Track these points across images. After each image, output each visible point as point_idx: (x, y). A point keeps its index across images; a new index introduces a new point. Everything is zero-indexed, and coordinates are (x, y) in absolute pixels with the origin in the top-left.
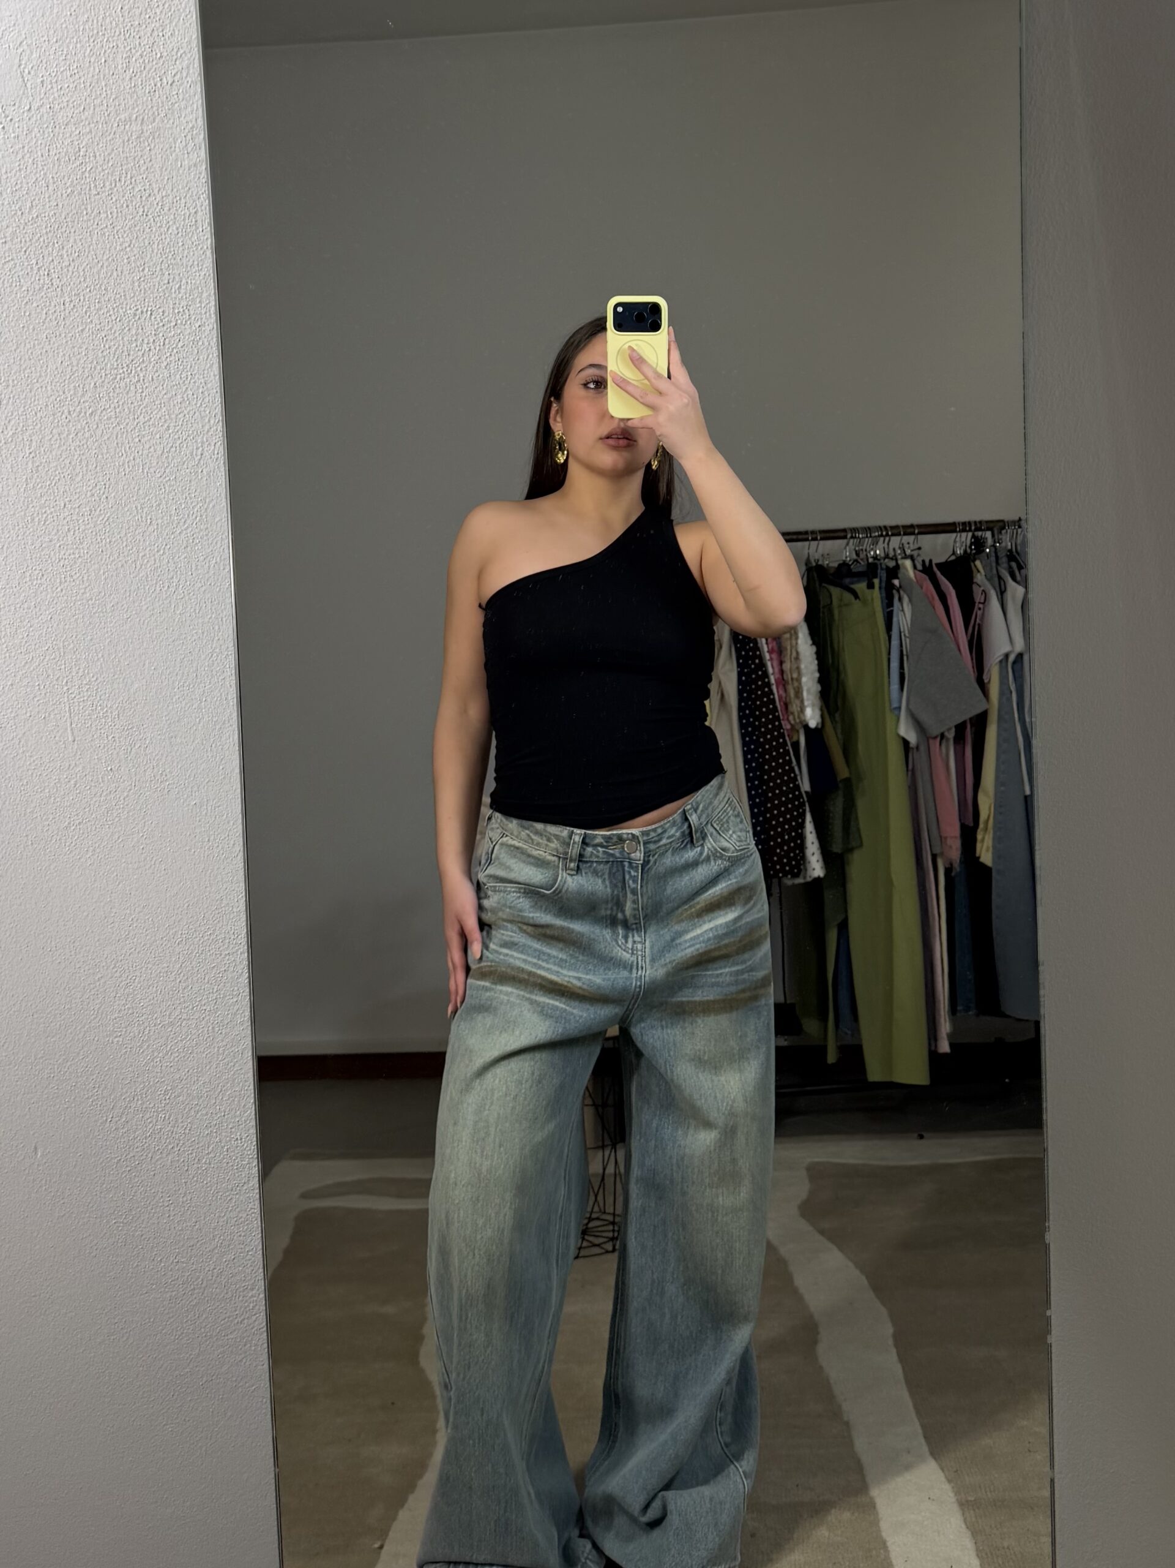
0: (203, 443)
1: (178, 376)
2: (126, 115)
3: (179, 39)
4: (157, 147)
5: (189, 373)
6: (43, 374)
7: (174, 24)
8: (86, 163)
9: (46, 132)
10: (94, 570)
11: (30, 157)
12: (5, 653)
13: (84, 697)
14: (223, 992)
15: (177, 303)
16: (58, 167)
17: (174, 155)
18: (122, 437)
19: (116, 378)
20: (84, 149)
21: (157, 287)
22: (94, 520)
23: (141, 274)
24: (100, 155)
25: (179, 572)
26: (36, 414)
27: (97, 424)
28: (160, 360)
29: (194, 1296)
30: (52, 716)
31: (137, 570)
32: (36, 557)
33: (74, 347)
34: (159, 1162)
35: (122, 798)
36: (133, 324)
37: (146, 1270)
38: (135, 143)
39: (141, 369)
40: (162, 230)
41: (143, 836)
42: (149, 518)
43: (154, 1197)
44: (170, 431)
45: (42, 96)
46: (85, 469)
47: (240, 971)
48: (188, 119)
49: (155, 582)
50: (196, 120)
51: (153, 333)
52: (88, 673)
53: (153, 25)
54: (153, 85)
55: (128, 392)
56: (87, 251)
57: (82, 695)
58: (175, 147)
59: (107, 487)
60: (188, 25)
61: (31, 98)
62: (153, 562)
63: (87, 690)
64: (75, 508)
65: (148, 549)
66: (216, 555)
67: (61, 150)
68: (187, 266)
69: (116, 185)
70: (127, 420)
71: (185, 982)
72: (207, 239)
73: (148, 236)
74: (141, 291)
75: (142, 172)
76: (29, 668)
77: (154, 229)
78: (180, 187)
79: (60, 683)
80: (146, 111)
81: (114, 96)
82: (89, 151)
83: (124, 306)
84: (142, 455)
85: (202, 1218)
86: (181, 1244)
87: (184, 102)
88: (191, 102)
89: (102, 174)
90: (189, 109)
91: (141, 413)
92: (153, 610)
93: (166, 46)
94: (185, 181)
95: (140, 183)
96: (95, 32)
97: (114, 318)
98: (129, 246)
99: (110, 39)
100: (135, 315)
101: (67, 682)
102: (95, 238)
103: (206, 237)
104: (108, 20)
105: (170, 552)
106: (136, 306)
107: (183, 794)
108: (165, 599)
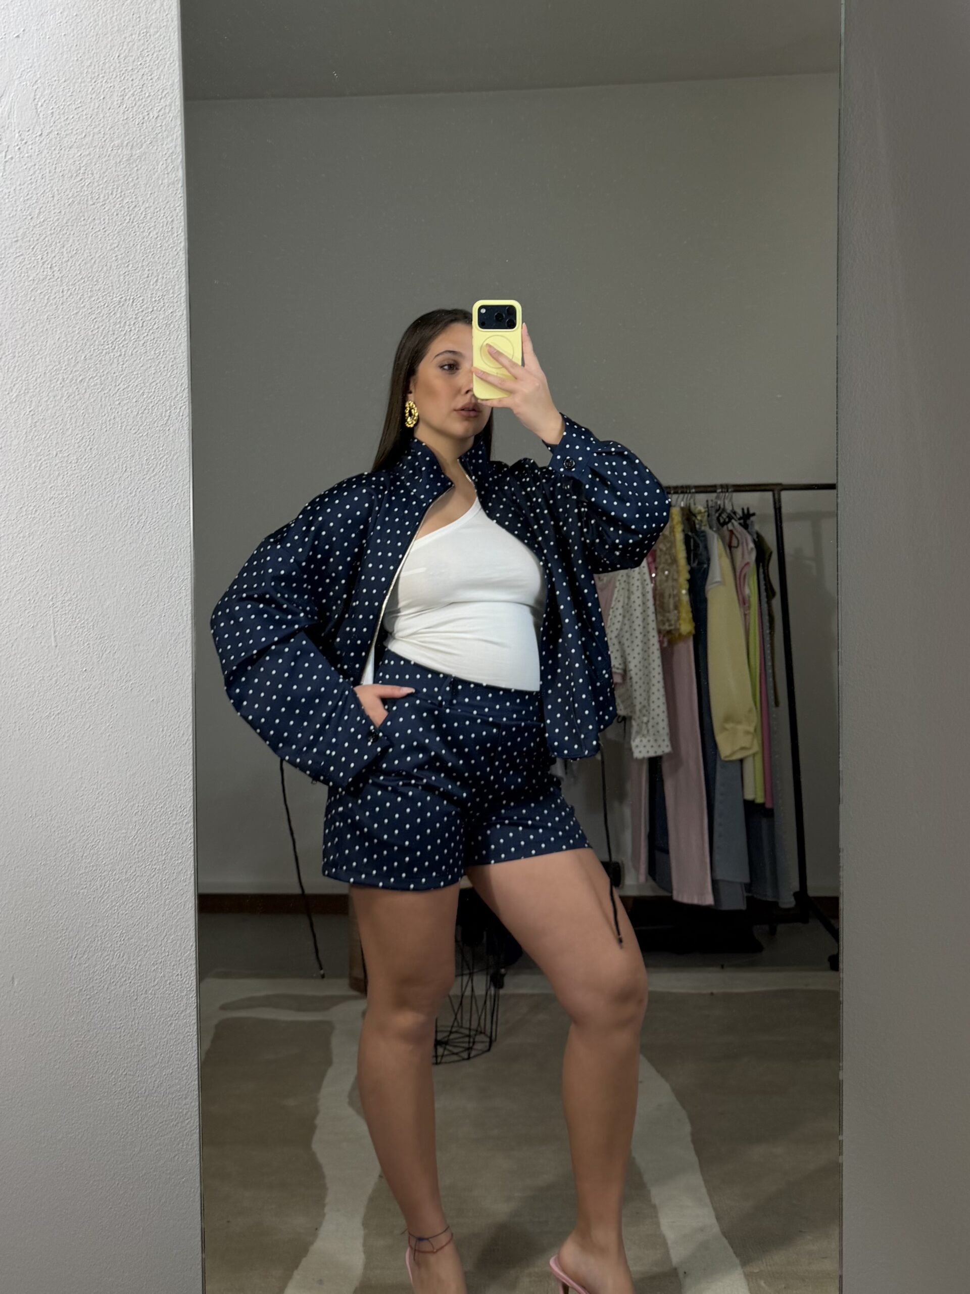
0: (171, 406)
1: (153, 352)
2: (120, 141)
3: (164, 82)
4: (143, 168)
6: (44, 348)
7: (160, 69)
8: (85, 179)
9: (54, 153)
10: (78, 507)
11: (39, 173)
12: (3, 573)
13: (66, 610)
14: (170, 854)
16: (63, 181)
17: (156, 174)
18: (105, 400)
19: (102, 353)
20: (84, 168)
21: (138, 279)
22: (79, 467)
23: (127, 269)
24: (97, 173)
25: (146, 511)
26: (36, 380)
27: (86, 389)
28: (138, 339)
29: (138, 1103)
30: (39, 626)
31: (113, 508)
32: (31, 496)
33: (69, 327)
34: (113, 992)
35: (93, 694)
36: (118, 310)
37: (100, 1080)
38: (125, 165)
40: (145, 234)
41: (109, 725)
42: (124, 466)
43: (109, 1021)
44: (145, 396)
45: (52, 124)
46: (74, 425)
47: (185, 838)
48: (169, 146)
49: (127, 518)
50: (175, 147)
51: (134, 317)
52: (70, 592)
53: (144, 71)
54: (141, 118)
55: (111, 364)
56: (83, 249)
57: (64, 609)
58: (158, 169)
59: (92, 440)
60: (171, 71)
61: (42, 126)
62: (126, 502)
63: (69, 605)
64: (64, 457)
65: (123, 492)
66: (178, 497)
67: (65, 168)
69: (108, 197)
70: (110, 387)
71: (139, 845)
72: (180, 243)
73: (133, 239)
74: (125, 282)
76: (22, 586)
77: (138, 233)
78: (161, 200)
79: (47, 599)
80: (135, 139)
81: (109, 127)
82: (88, 169)
83: (111, 294)
84: (121, 414)
85: (147, 1038)
86: (129, 1059)
87: (167, 132)
88: (172, 133)
89: (97, 188)
90: (170, 139)
91: (121, 382)
92: (125, 541)
93: (153, 87)
94: (165, 196)
95: (128, 196)
96: (96, 74)
97: (103, 304)
98: (117, 247)
99: (109, 81)
100: (120, 302)
101: (52, 598)
102: (90, 239)
103: (179, 241)
104: (107, 65)
105: (141, 494)
106: (121, 295)
107: (143, 693)
108: (135, 533)
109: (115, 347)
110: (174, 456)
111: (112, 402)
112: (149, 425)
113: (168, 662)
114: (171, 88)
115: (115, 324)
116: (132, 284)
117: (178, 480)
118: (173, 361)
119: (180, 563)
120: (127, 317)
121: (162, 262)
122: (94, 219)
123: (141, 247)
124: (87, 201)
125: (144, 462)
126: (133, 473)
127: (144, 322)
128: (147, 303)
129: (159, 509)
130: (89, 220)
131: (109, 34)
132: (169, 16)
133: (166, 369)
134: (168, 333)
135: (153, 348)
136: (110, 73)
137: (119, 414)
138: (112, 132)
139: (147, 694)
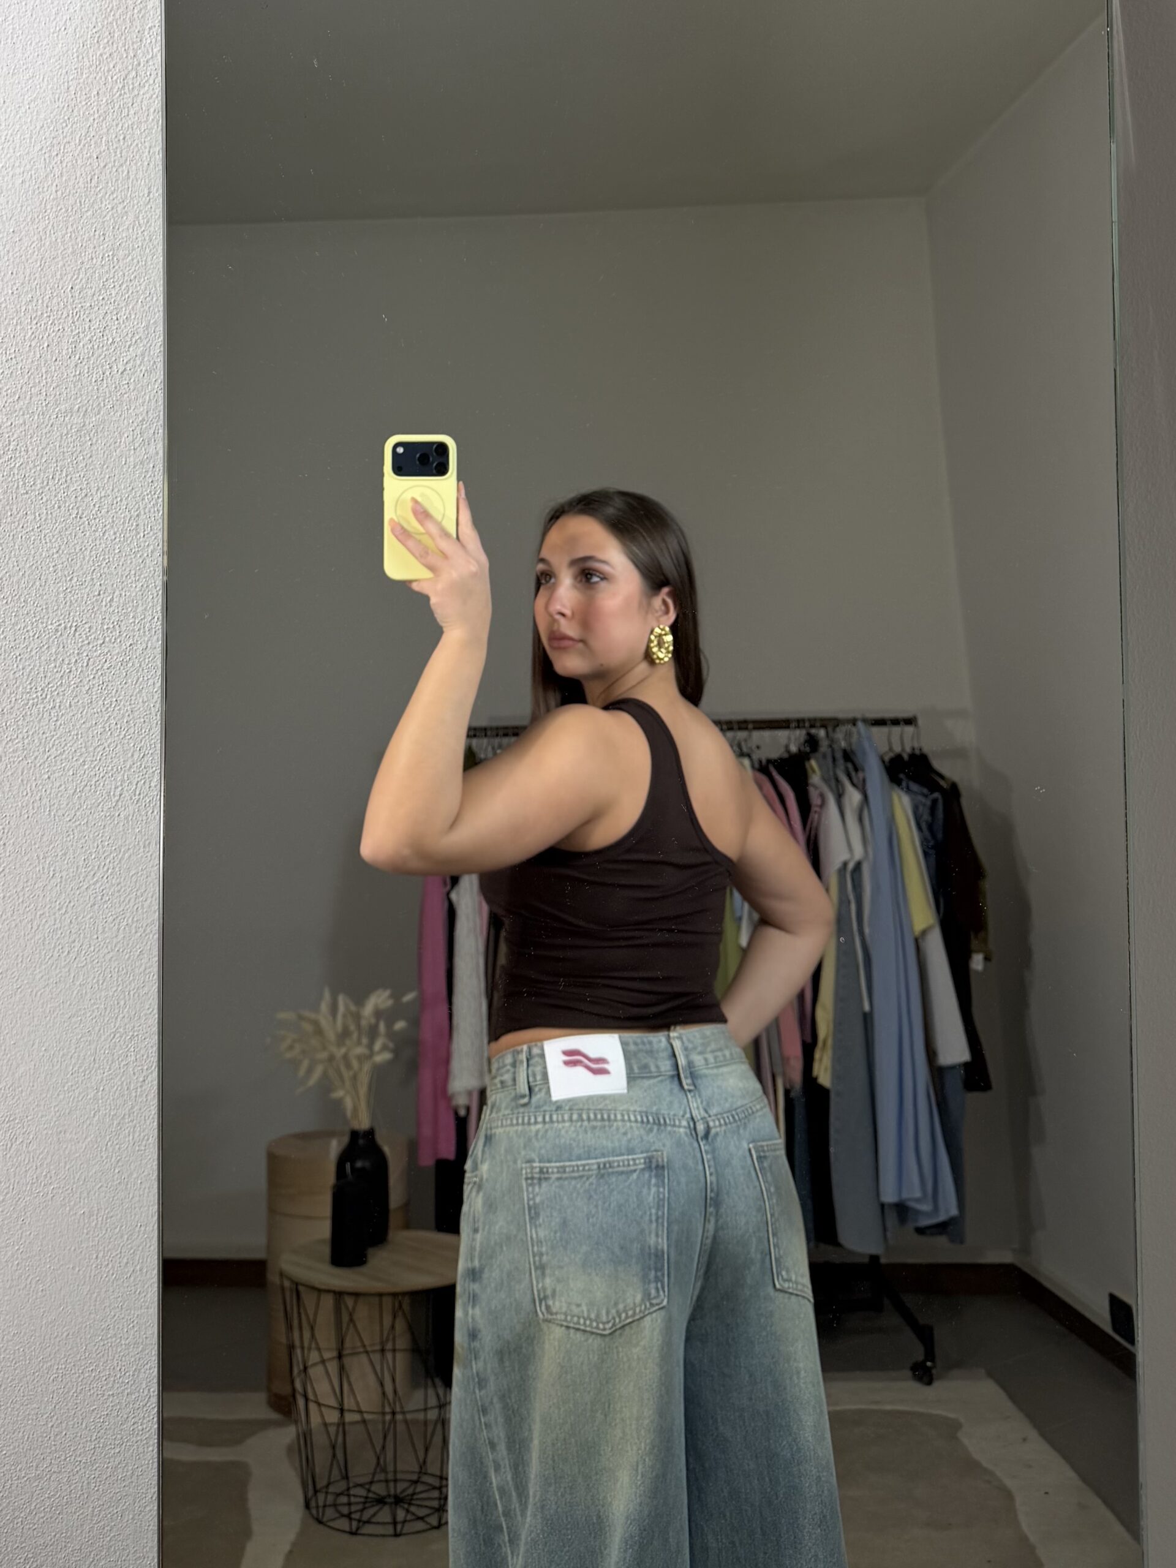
0: (123, 781)
1: (101, 702)
2: (68, 404)
3: (136, 323)
4: (100, 442)
5: (115, 700)
7: (130, 307)
8: (17, 458)
15: (107, 618)
17: (118, 451)
19: (28, 703)
20: (15, 443)
21: (85, 598)
23: (69, 584)
24: (33, 450)
25: (82, 936)
28: (82, 684)
31: (33, 931)
36: (53, 641)
38: (74, 437)
39: (58, 694)
41: (18, 1249)
42: (52, 869)
44: (86, 767)
50: (147, 412)
51: (76, 652)
53: (107, 308)
54: (101, 373)
55: (40, 720)
58: (121, 442)
62: (53, 923)
68: (122, 575)
69: (48, 483)
70: (36, 754)
72: (148, 545)
74: (66, 603)
75: (80, 470)
78: (121, 487)
80: (91, 402)
81: (54, 385)
82: (20, 445)
83: (45, 620)
84: (50, 794)
87: (134, 393)
88: (143, 393)
89: (33, 471)
90: (139, 401)
91: (54, 745)
92: (48, 979)
93: (119, 331)
94: (128, 482)
95: (76, 481)
96: (39, 313)
97: (31, 634)
98: (57, 552)
99: (56, 322)
100: (57, 630)
104: (55, 301)
105: (75, 911)
106: (59, 621)
107: (69, 1202)
108: (64, 967)
109: (46, 695)
110: (124, 854)
111: (38, 776)
112: (91, 808)
113: (107, 1158)
114: (144, 331)
115: (48, 662)
116: (76, 605)
117: (128, 890)
118: (129, 715)
119: (128, 1012)
120: (66, 653)
121: (120, 574)
122: (26, 514)
123: (91, 552)
124: (18, 487)
125: (81, 863)
126: (64, 878)
127: (89, 659)
128: (96, 632)
129: (99, 933)
130: (19, 515)
131: (60, 258)
132: (145, 233)
133: (119, 726)
134: (125, 674)
135: (101, 697)
136: (58, 311)
137: (48, 793)
138: (58, 393)
139: (75, 1205)
